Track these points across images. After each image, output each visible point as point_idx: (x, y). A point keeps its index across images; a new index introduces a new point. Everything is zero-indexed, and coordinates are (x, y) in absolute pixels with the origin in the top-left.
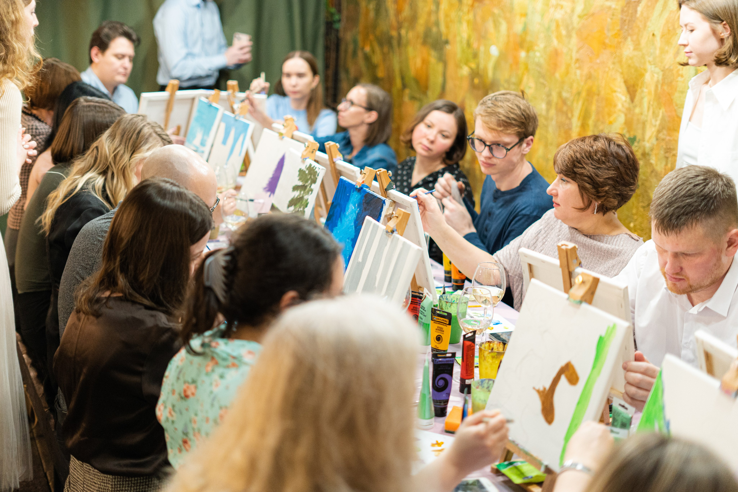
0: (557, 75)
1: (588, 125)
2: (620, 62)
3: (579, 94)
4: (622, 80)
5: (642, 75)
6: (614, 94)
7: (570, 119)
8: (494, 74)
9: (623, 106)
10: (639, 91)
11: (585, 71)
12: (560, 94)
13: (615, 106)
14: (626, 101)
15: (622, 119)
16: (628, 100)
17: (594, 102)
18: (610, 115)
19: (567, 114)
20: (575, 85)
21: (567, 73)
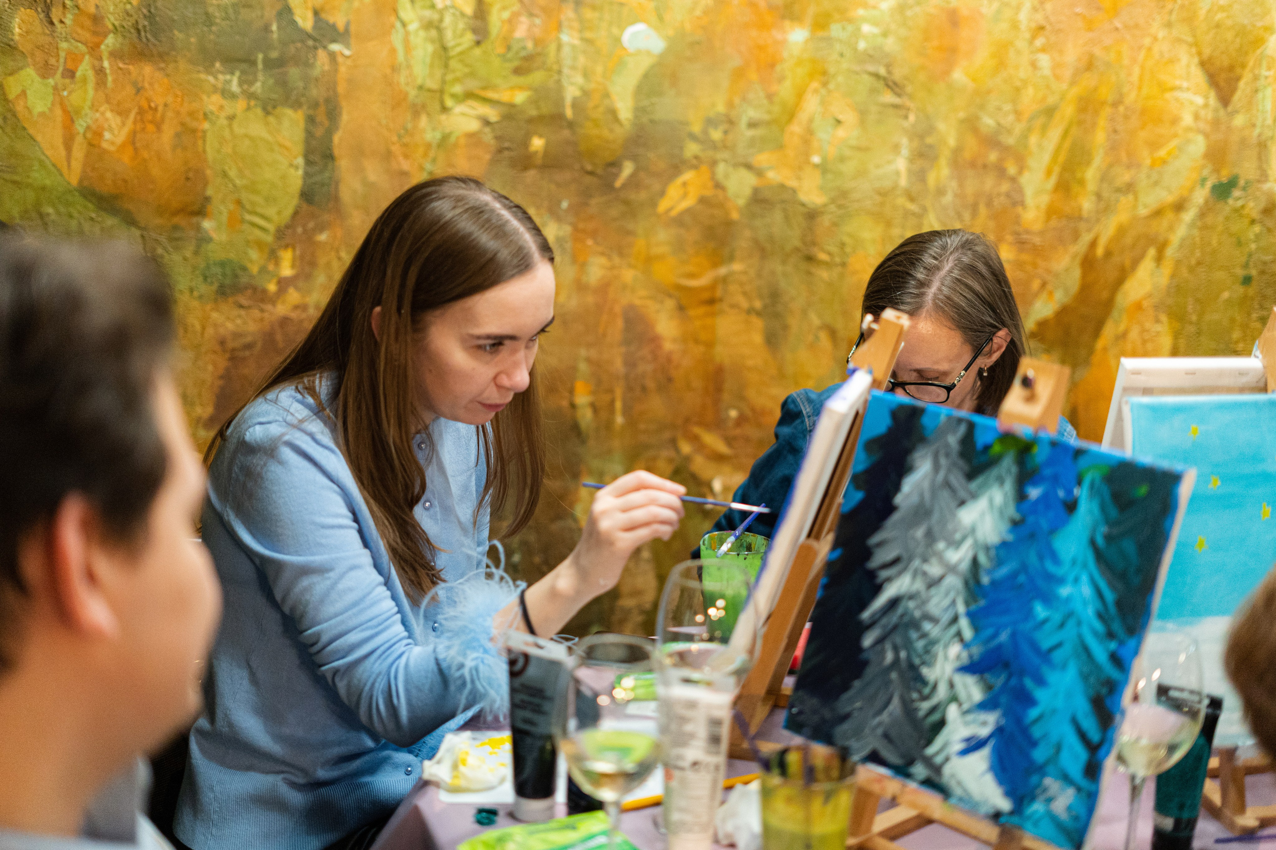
0: (958, 75)
1: (1082, 182)
2: (1189, 19)
3: (1050, 112)
4: (1196, 60)
5: (1259, 42)
6: (1168, 95)
7: (1013, 180)
8: (639, 111)
9: (1197, 117)
10: (1247, 76)
11: (1072, 54)
12: (971, 124)
13: (1175, 121)
14: (1206, 106)
15: (1198, 146)
16: (1213, 100)
17: (1102, 122)
18: (1154, 145)
19: (1001, 171)
20: (1029, 93)
21: (1001, 64)
